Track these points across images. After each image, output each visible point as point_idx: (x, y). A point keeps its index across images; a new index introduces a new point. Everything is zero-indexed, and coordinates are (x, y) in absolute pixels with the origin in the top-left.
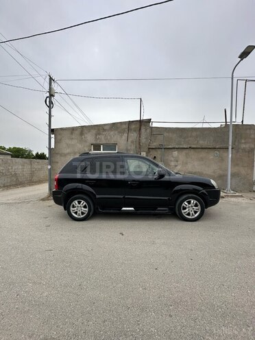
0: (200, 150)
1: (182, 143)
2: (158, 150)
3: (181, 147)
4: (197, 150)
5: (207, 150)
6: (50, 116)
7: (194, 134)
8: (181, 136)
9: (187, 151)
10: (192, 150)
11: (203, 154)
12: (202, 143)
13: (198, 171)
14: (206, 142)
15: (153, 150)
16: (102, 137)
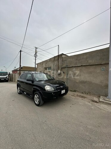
0: (89, 67)
1: (78, 63)
2: (65, 68)
3: (76, 66)
4: (87, 67)
5: (94, 66)
6: (35, 60)
7: (85, 57)
8: (77, 60)
9: (80, 68)
10: (84, 67)
11: (92, 69)
12: (91, 62)
13: (88, 80)
14: (94, 61)
15: (64, 69)
16: (47, 65)
